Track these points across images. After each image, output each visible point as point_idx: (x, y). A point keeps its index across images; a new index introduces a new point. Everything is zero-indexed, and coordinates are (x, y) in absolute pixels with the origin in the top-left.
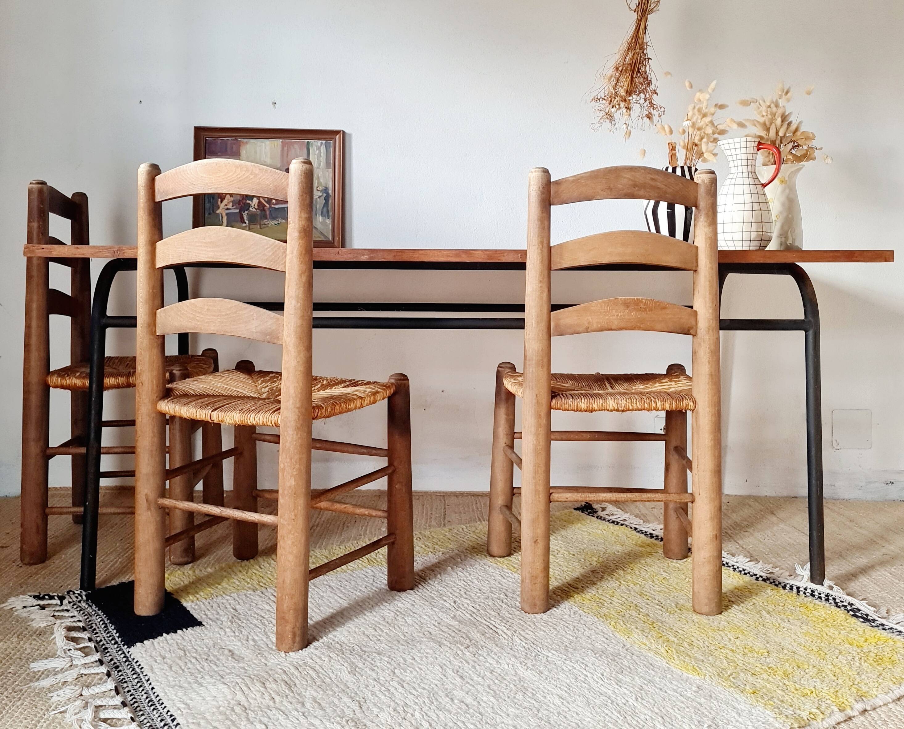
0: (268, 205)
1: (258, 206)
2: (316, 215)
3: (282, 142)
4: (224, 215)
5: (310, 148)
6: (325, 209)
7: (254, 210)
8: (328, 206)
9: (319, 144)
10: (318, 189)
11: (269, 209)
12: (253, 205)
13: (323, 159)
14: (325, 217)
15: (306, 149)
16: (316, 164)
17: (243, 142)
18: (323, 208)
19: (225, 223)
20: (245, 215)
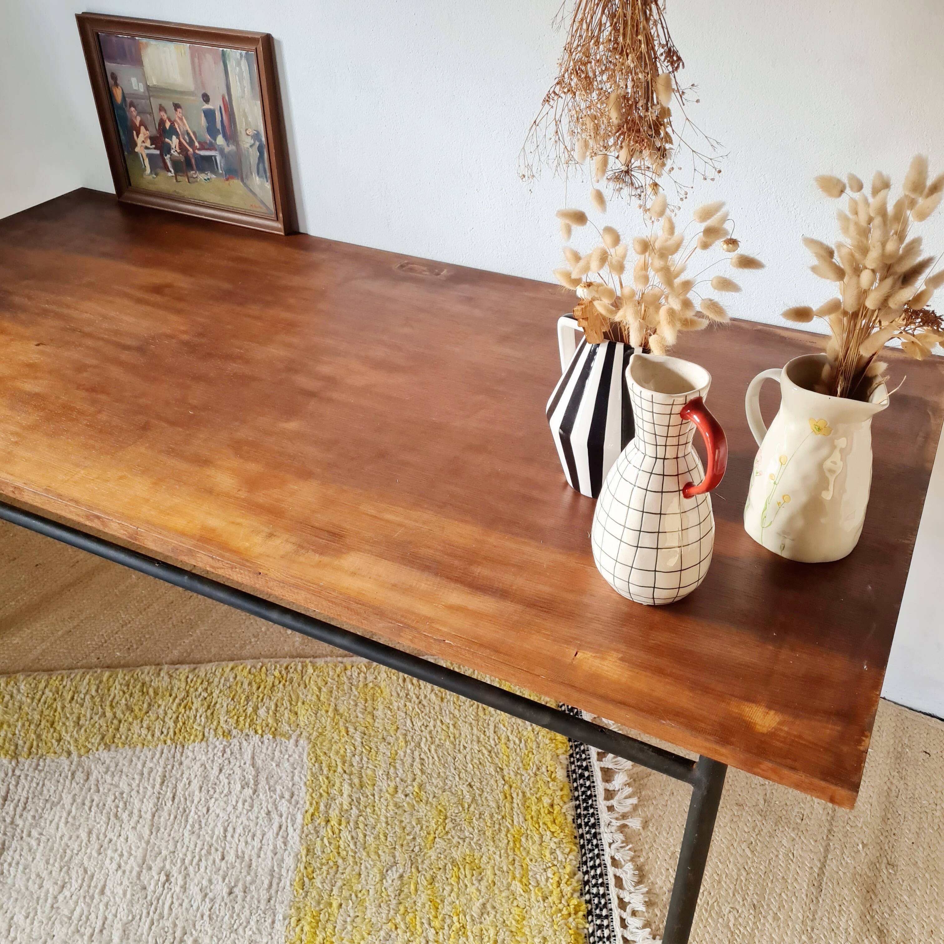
0: (191, 150)
1: (180, 149)
2: (252, 174)
3: (190, 47)
4: (145, 156)
5: (228, 62)
6: (260, 166)
7: (176, 154)
8: (264, 163)
9: (238, 57)
10: (248, 132)
11: (194, 156)
12: (173, 146)
13: (246, 83)
14: (262, 176)
15: (222, 64)
16: (239, 90)
17: (142, 43)
18: (258, 164)
19: (148, 168)
20: (168, 160)
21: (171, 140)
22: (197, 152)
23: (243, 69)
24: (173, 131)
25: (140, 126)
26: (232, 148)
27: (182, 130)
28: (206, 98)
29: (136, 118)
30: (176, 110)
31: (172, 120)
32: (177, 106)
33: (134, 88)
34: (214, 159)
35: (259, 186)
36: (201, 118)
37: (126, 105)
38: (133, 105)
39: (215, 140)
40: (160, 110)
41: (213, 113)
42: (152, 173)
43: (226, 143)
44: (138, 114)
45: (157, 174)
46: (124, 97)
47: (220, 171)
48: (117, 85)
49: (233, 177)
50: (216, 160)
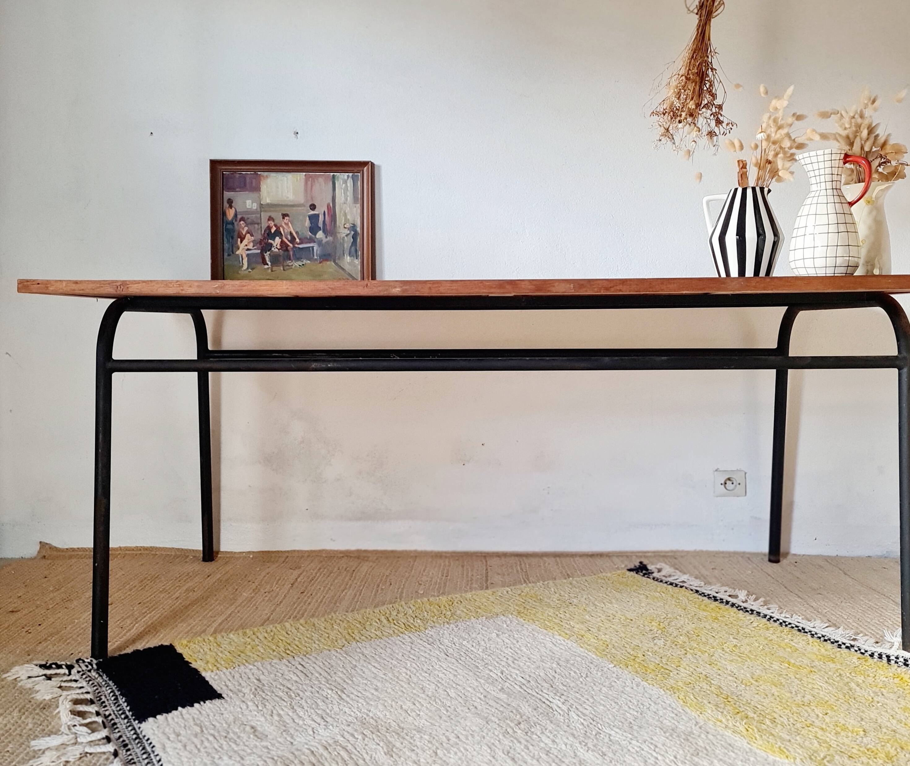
0: (291, 245)
1: (280, 245)
2: (344, 255)
3: (305, 175)
4: (244, 256)
5: (336, 182)
6: (353, 248)
7: (276, 250)
8: (356, 245)
9: (346, 177)
10: (345, 226)
11: (292, 249)
12: (275, 245)
13: (350, 193)
14: (353, 256)
15: (331, 183)
16: (343, 199)
17: (263, 176)
18: (351, 247)
19: (245, 266)
20: (267, 256)
21: (274, 240)
22: (296, 246)
23: (349, 185)
24: (278, 233)
25: (246, 234)
26: (330, 238)
27: (286, 231)
28: (313, 207)
29: (243, 229)
30: (284, 218)
31: (278, 225)
32: (284, 216)
33: (248, 207)
34: (311, 249)
35: (349, 264)
36: (306, 221)
37: (236, 221)
38: (242, 219)
39: (315, 235)
40: (269, 220)
41: (317, 216)
42: (248, 268)
43: (324, 236)
44: (247, 225)
45: (253, 269)
46: (236, 215)
47: (316, 257)
48: (231, 207)
49: (327, 260)
50: (313, 249)
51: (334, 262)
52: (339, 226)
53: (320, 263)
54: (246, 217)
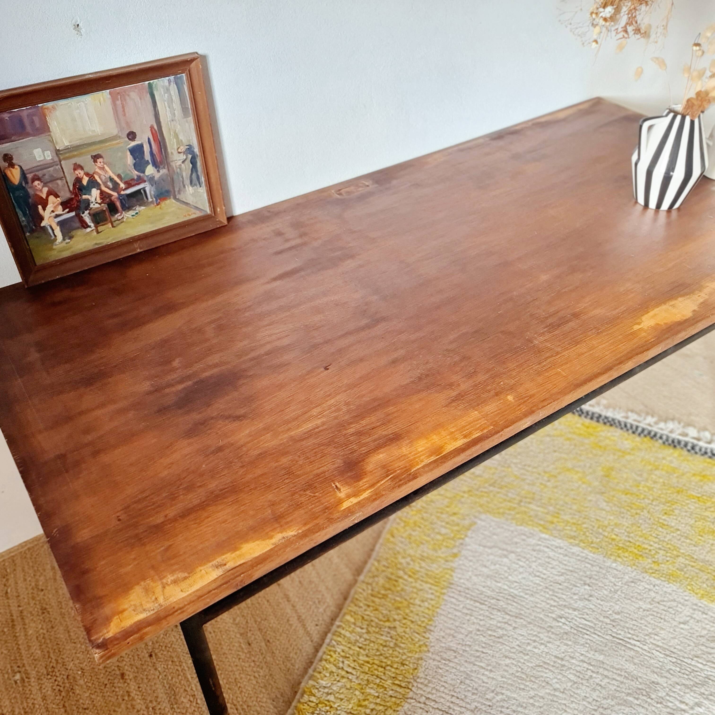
0: (115, 194)
1: (101, 198)
2: (184, 186)
3: (110, 92)
4: (54, 226)
5: (155, 93)
6: (194, 175)
7: (97, 206)
8: (197, 171)
9: (167, 84)
10: (179, 150)
11: (119, 198)
12: (92, 199)
13: (177, 105)
14: (195, 185)
15: (148, 96)
16: (169, 115)
17: (47, 108)
18: (192, 174)
19: (60, 236)
20: (86, 217)
21: (90, 194)
22: (122, 193)
23: (172, 93)
24: (93, 183)
25: (47, 196)
26: (163, 171)
27: (103, 178)
28: (132, 136)
29: (41, 191)
30: (95, 161)
31: (91, 173)
32: (95, 158)
33: (38, 159)
34: (142, 191)
35: (192, 195)
36: (127, 157)
37: (27, 183)
38: (36, 178)
39: (144, 172)
40: (75, 169)
41: (140, 147)
42: (64, 239)
43: (156, 170)
44: (45, 184)
45: (71, 238)
46: (23, 175)
47: (150, 200)
48: (12, 165)
49: (165, 199)
50: (145, 191)
51: (175, 198)
52: (172, 153)
53: (158, 204)
54: (40, 174)
